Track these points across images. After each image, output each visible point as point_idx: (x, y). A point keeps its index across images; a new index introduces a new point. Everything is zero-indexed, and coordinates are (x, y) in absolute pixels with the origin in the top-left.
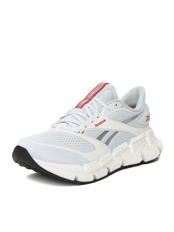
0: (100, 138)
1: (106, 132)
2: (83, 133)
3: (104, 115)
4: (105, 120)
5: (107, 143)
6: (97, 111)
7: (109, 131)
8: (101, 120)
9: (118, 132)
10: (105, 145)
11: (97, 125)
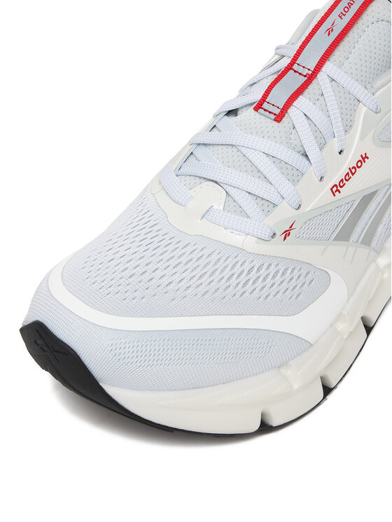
2: (287, 234)
3: (362, 138)
4: (364, 158)
5: (367, 241)
6: (338, 126)
7: (376, 192)
8: (350, 159)
11: (336, 189)
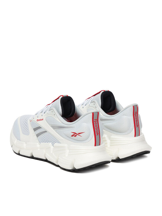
0: (35, 130)
1: (39, 128)
4: (43, 119)
5: (38, 135)
9: (47, 132)
10: (36, 136)
11: (38, 120)
